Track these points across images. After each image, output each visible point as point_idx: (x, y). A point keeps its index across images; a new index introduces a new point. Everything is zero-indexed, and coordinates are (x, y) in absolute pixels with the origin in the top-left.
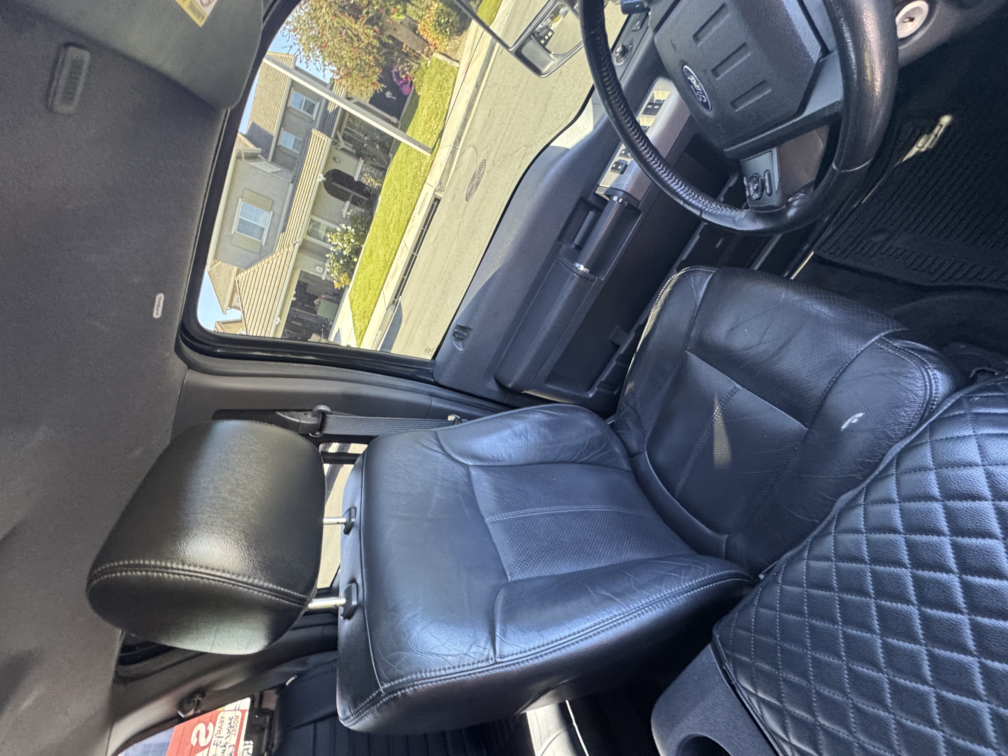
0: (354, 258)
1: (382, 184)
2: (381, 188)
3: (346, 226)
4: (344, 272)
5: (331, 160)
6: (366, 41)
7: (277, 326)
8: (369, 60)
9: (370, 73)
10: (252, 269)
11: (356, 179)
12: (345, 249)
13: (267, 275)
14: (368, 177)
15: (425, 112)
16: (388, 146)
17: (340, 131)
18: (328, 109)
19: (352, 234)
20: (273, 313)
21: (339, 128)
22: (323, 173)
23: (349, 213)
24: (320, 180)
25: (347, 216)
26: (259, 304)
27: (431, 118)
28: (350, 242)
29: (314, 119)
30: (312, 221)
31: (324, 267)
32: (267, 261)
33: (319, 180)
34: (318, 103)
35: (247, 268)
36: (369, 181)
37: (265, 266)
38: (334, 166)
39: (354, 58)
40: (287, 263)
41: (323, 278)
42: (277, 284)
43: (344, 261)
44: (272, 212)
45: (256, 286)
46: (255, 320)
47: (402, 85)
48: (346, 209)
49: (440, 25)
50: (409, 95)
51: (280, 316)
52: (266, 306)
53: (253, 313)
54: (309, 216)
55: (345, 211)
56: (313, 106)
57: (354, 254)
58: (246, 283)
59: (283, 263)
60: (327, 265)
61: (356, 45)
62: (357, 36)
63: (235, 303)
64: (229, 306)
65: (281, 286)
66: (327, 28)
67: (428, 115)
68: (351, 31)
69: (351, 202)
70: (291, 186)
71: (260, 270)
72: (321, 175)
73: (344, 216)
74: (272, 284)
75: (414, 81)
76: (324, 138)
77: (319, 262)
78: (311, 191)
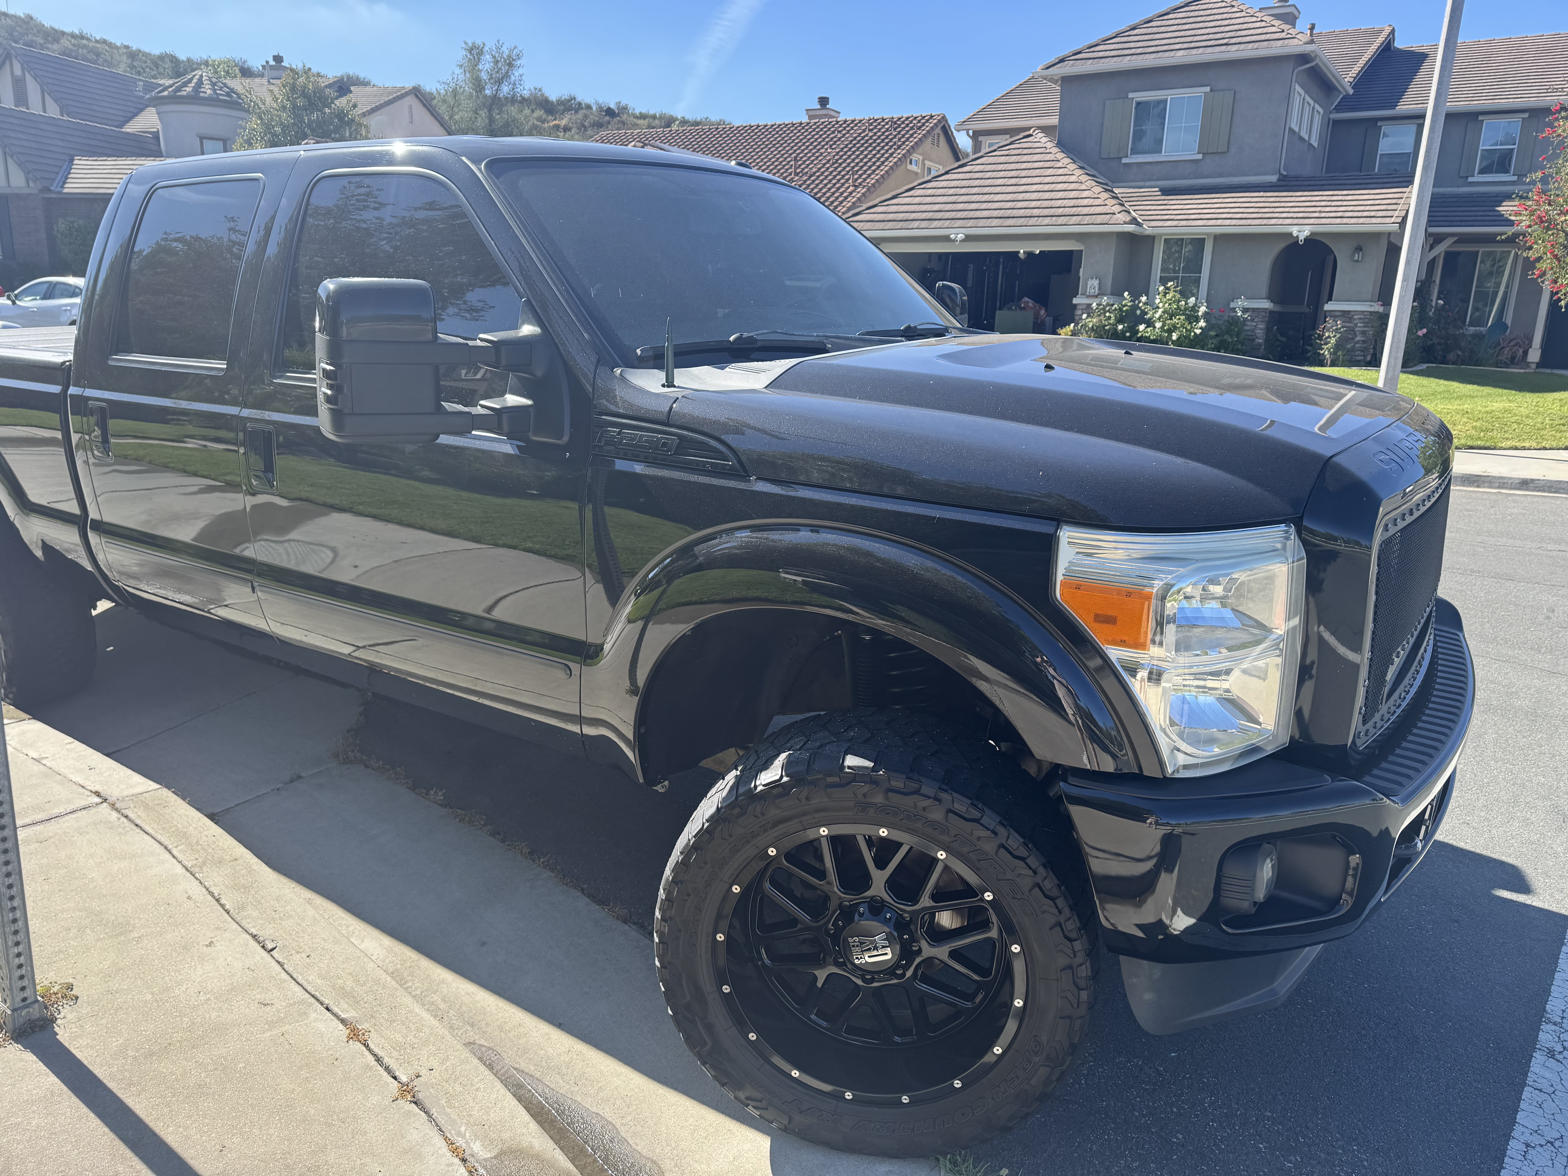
3: (1206, 314)
5: (1353, 243)
7: (947, 239)
10: (1060, 155)
11: (1328, 307)
12: (1152, 325)
13: (1052, 187)
14: (1337, 330)
16: (1451, 356)
18: (1504, 204)
19: (1190, 331)
20: (971, 223)
21: (1463, 239)
22: (1312, 234)
23: (1241, 314)
24: (1296, 234)
25: (1232, 310)
26: (986, 190)
28: (1170, 331)
29: (1470, 179)
30: (1199, 243)
31: (1099, 294)
32: (1084, 178)
33: (1295, 231)
34: (1515, 178)
35: (1061, 145)
36: (1329, 334)
37: (1073, 178)
38: (1340, 253)
40: (1087, 219)
41: (1075, 301)
42: (1036, 212)
44: (1200, 156)
45: (1024, 173)
46: (951, 191)
48: (1246, 304)
51: (968, 238)
52: (984, 206)
53: (964, 183)
54: (1208, 234)
55: (1240, 304)
56: (1503, 168)
58: (1025, 151)
59: (1085, 210)
60: (1106, 300)
63: (986, 141)
64: (974, 132)
65: (1033, 221)
69: (1271, 312)
70: (1274, 178)
71: (1061, 171)
72: (1308, 233)
73: (1232, 305)
74: (1033, 204)
76: (1396, 213)
77: (1109, 283)
78: (1265, 222)
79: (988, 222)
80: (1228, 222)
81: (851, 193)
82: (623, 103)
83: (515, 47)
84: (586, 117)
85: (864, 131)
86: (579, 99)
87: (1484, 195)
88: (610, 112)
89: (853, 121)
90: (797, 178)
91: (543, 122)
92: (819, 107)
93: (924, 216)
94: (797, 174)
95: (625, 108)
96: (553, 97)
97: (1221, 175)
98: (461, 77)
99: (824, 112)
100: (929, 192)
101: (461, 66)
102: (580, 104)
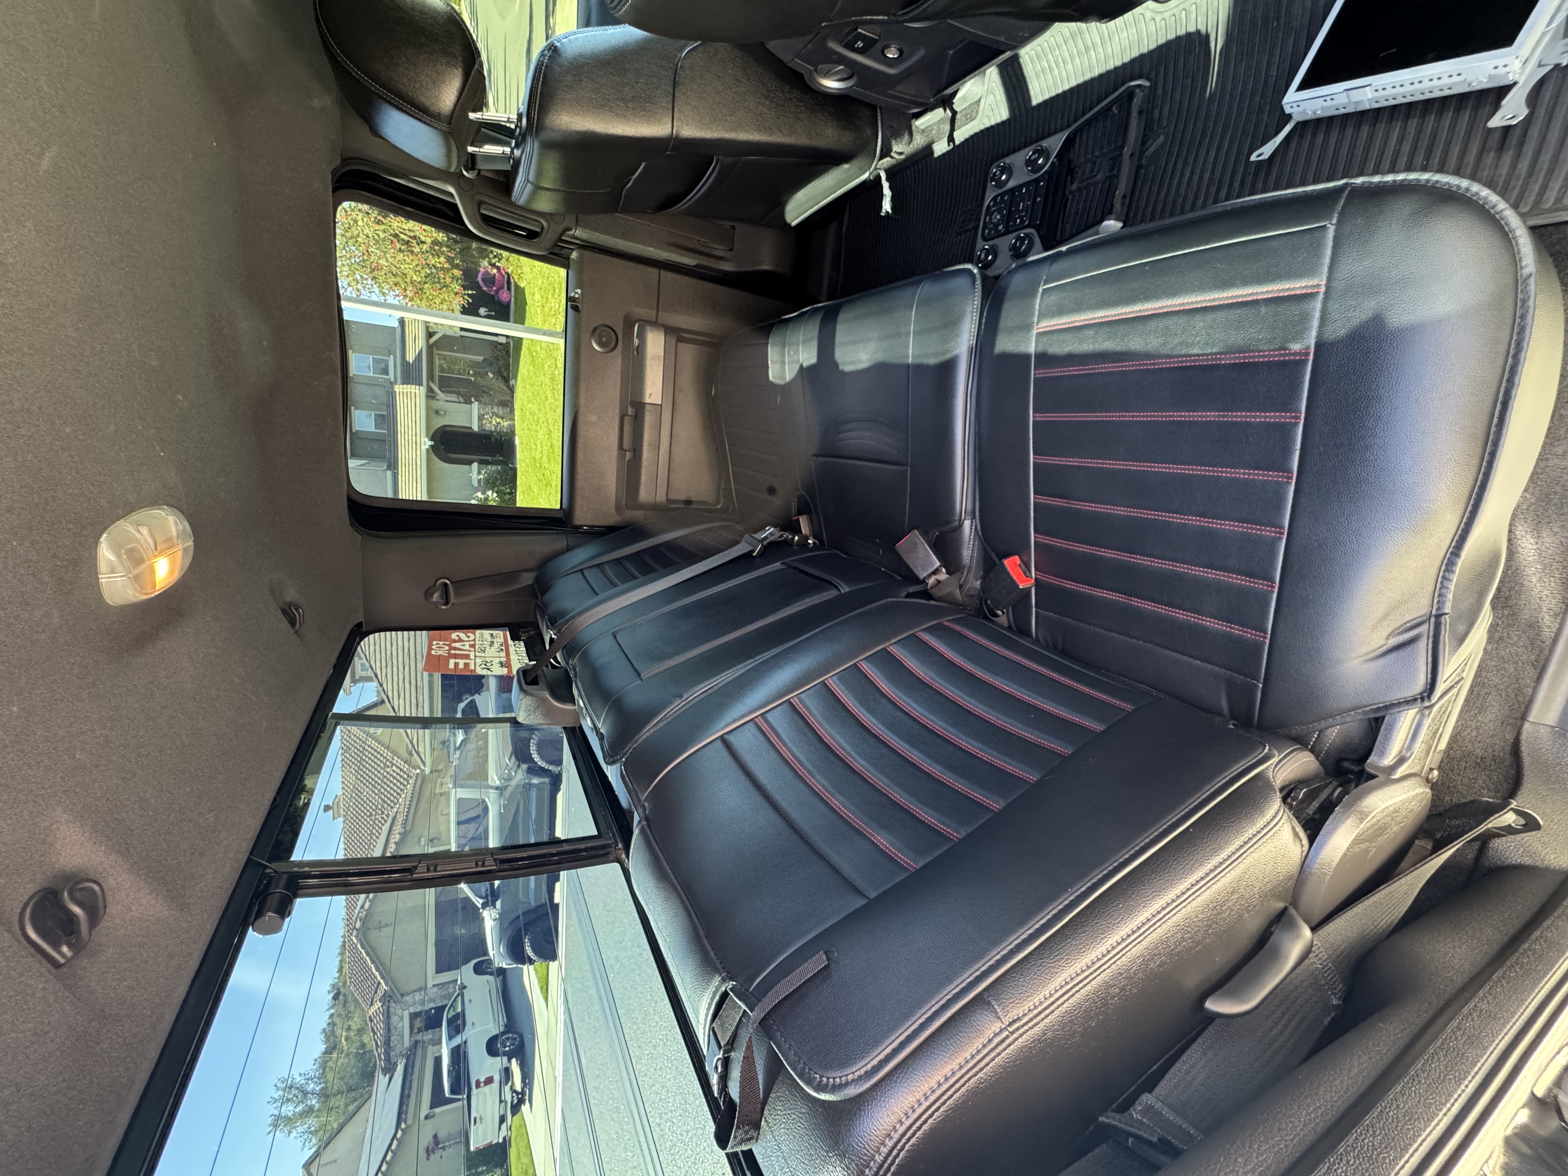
1: (514, 420)
2: (514, 425)
3: (483, 494)
5: (433, 415)
6: (429, 240)
8: (440, 263)
9: (448, 280)
11: (476, 428)
14: (491, 419)
15: (537, 297)
17: (433, 382)
21: (430, 376)
22: (427, 436)
23: (482, 477)
24: (427, 447)
25: (479, 481)
27: (547, 298)
29: (392, 380)
33: (425, 447)
34: (392, 356)
36: (494, 423)
38: (439, 422)
39: (419, 268)
47: (497, 292)
48: (475, 474)
50: (510, 301)
56: (386, 362)
61: (417, 249)
62: (415, 237)
66: (372, 242)
67: (542, 297)
68: (405, 234)
69: (480, 462)
70: (389, 473)
72: (426, 440)
73: (476, 481)
75: (509, 271)
76: (413, 391)
78: (419, 466)
79: (418, 645)
80: (419, 490)
81: (397, 767)
82: (329, 988)
83: (275, 1085)
84: (339, 1015)
85: (351, 772)
86: (325, 1026)
87: (402, 372)
88: (335, 998)
89: (343, 783)
90: (386, 812)
91: (343, 1051)
92: (331, 811)
93: (413, 693)
94: (383, 813)
95: (333, 986)
96: (323, 1047)
98: (300, 1129)
99: (335, 807)
100: (396, 694)
101: (290, 1132)
102: (329, 1024)
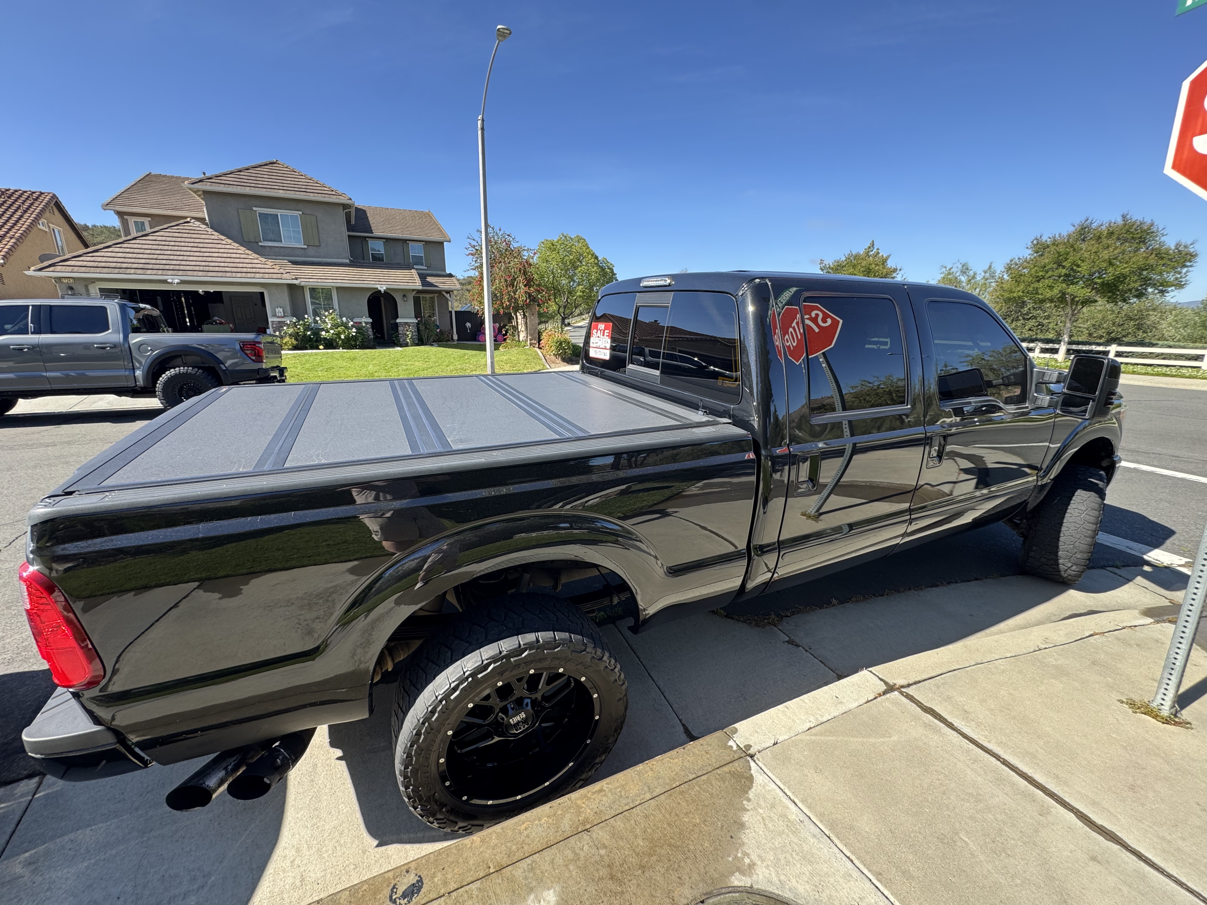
0: (322, 344)
2: (410, 346)
4: (296, 339)
5: (402, 294)
7: (165, 282)
10: (221, 237)
12: (327, 331)
13: (228, 255)
17: (421, 294)
19: (348, 334)
20: (180, 272)
22: (387, 289)
24: (379, 289)
25: (360, 323)
28: (338, 334)
30: (327, 291)
31: (284, 316)
32: (248, 252)
33: (378, 287)
34: (426, 268)
35: (216, 230)
37: (240, 251)
38: (398, 297)
41: (271, 319)
43: (310, 335)
44: (306, 247)
45: (201, 245)
48: (366, 320)
49: (561, 344)
51: (183, 282)
54: (330, 287)
55: (362, 319)
56: (421, 263)
57: (325, 343)
58: (193, 232)
59: (261, 270)
60: (294, 320)
63: (131, 219)
70: (347, 261)
71: (228, 246)
72: (384, 288)
76: (416, 281)
77: (288, 309)
97: (320, 257)
